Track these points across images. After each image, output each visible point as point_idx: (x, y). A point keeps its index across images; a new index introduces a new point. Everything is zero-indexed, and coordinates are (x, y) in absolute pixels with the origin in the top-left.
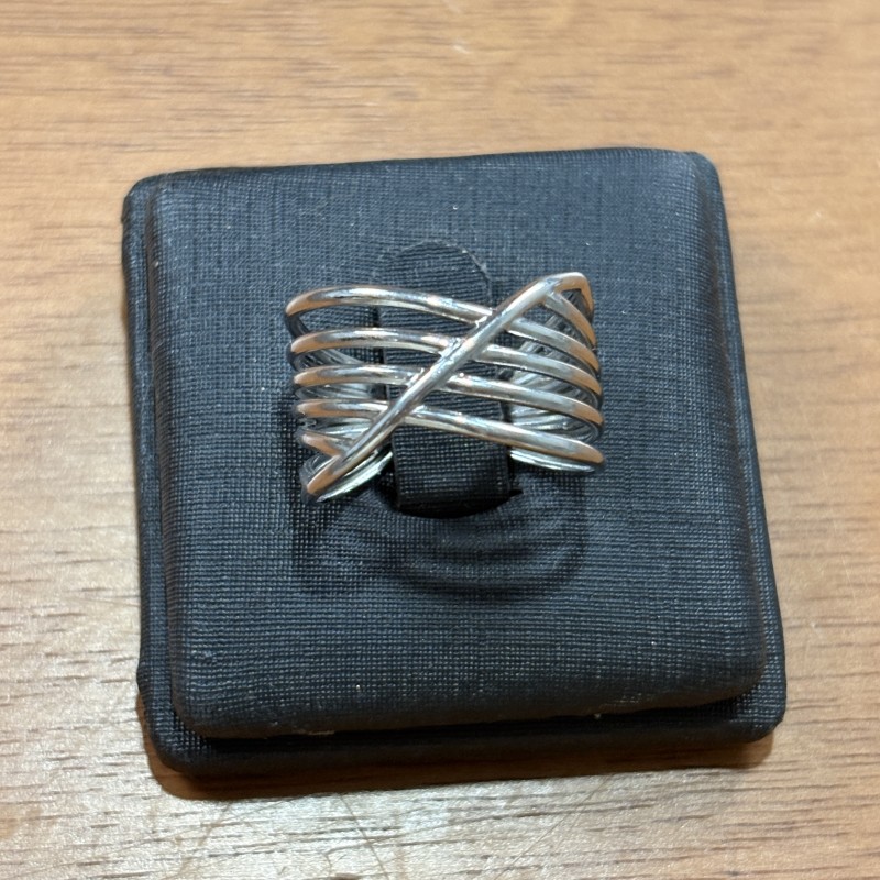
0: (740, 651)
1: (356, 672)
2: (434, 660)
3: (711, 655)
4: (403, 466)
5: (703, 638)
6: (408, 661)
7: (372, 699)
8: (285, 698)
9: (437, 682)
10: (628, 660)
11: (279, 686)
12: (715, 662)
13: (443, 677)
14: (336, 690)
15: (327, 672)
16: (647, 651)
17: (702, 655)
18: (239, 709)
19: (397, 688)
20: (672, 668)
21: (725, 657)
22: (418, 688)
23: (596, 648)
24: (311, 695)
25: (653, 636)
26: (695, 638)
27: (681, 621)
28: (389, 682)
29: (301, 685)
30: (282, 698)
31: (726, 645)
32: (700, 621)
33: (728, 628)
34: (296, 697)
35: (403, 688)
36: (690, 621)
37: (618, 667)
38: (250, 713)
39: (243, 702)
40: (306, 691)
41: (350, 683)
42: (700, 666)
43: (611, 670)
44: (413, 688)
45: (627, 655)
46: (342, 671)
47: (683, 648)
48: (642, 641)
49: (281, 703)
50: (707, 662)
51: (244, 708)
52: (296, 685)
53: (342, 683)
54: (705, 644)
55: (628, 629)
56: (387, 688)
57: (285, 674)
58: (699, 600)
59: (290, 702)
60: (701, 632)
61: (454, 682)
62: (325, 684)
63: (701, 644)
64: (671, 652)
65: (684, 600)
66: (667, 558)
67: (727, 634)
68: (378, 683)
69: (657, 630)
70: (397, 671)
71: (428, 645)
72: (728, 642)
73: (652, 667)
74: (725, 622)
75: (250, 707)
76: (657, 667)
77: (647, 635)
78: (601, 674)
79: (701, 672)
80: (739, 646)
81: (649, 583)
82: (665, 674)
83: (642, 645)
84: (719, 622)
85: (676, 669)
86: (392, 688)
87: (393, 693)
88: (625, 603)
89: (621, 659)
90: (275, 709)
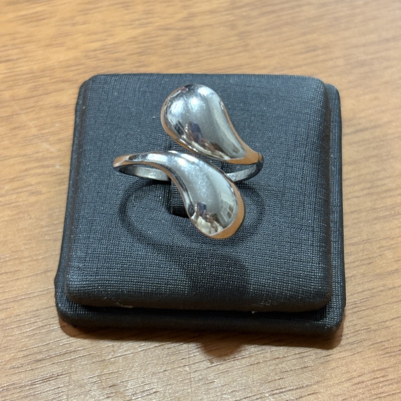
0: (318, 286)
1: (143, 278)
2: (178, 276)
3: (304, 286)
4: (175, 194)
5: (301, 278)
6: (167, 275)
7: (148, 290)
8: (110, 286)
9: (179, 285)
10: (265, 284)
11: (109, 281)
12: (306, 290)
13: (181, 283)
14: (133, 285)
15: (130, 277)
16: (275, 281)
17: (300, 286)
18: (90, 289)
19: (160, 287)
20: (285, 290)
21: (311, 288)
22: (170, 287)
23: (252, 277)
24: (122, 286)
25: (278, 275)
26: (298, 278)
27: (292, 269)
28: (156, 284)
29: (118, 281)
30: (109, 286)
31: (312, 283)
32: (300, 270)
33: (313, 275)
34: (115, 286)
35: (163, 287)
36: (296, 270)
37: (261, 287)
38: (95, 292)
39: (93, 286)
40: (120, 284)
41: (140, 282)
42: (299, 291)
43: (258, 288)
44: (167, 287)
45: (265, 282)
46: (137, 277)
47: (291, 281)
48: (273, 276)
49: (108, 288)
50: (302, 289)
51: (92, 289)
52: (116, 281)
53: (136, 282)
54: (302, 281)
55: (266, 271)
56: (156, 286)
57: (112, 276)
58: (301, 262)
59: (113, 288)
60: (301, 276)
61: (185, 286)
62: (129, 282)
63: (300, 281)
64: (286, 283)
65: (295, 261)
66: (288, 242)
67: (312, 278)
68: (152, 283)
69: (280, 273)
70: (161, 279)
71: (176, 269)
72: (313, 281)
73: (276, 289)
74: (312, 273)
75: (94, 289)
76: (278, 289)
77: (275, 274)
78: (253, 289)
79: (299, 293)
80: (318, 284)
81: (279, 252)
82: (283, 292)
83: (273, 278)
84: (310, 272)
85: (288, 290)
86: (158, 286)
87: (158, 289)
88: (267, 260)
89: (263, 284)
90: (106, 291)
